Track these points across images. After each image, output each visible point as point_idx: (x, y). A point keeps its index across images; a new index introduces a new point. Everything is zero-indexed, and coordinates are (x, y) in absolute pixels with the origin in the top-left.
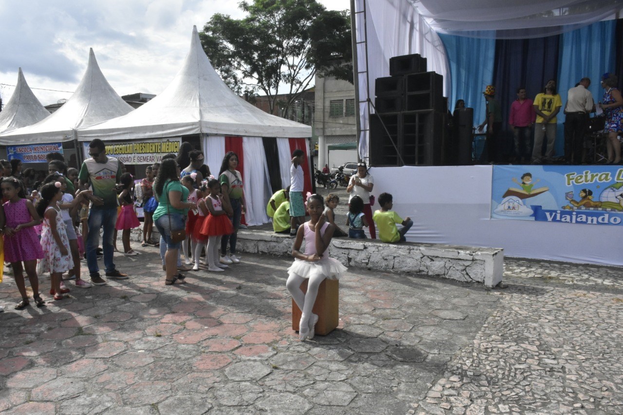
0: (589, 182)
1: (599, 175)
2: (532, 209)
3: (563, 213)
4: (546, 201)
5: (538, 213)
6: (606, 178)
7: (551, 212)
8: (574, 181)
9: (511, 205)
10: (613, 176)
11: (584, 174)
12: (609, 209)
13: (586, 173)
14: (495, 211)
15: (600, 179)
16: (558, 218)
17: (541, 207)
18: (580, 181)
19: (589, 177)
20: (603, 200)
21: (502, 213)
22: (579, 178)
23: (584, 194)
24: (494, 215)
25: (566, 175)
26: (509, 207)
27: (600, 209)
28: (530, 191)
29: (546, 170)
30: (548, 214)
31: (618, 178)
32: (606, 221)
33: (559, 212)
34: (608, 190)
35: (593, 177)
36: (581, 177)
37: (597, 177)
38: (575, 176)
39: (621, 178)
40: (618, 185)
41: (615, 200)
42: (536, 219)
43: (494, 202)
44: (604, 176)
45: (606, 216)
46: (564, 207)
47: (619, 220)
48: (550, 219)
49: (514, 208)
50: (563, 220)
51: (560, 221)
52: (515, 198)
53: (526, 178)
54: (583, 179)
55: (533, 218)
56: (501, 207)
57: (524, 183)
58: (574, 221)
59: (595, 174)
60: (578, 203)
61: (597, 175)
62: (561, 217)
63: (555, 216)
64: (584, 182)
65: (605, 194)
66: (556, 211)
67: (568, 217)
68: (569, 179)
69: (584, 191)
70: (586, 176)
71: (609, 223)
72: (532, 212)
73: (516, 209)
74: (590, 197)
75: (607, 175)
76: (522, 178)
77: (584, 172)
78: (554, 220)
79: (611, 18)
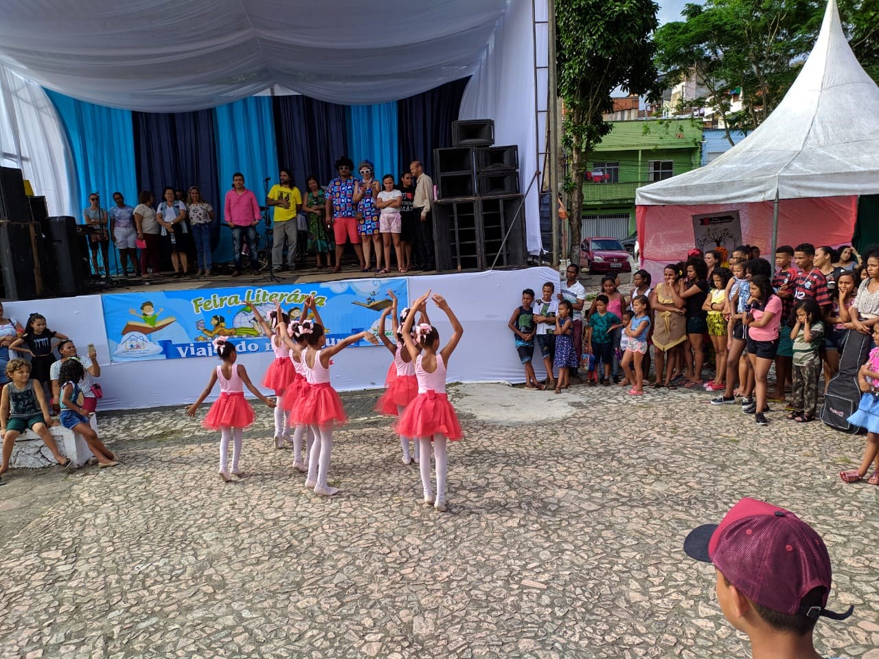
0: (219, 307)
1: (228, 298)
2: (161, 345)
3: (197, 346)
4: (176, 334)
5: (169, 350)
6: (236, 301)
7: (183, 346)
8: (202, 307)
9: (134, 343)
10: (242, 298)
11: (212, 299)
12: (244, 336)
13: (214, 297)
14: (115, 353)
15: (230, 303)
16: (193, 353)
17: (170, 341)
18: (209, 307)
19: (218, 302)
20: (237, 326)
21: (125, 354)
22: (208, 303)
23: (216, 322)
24: (114, 358)
25: (193, 301)
26: (132, 346)
27: (236, 337)
28: (155, 324)
29: (169, 295)
30: (180, 349)
31: (248, 301)
32: (244, 349)
33: (192, 345)
34: (241, 314)
35: (222, 301)
36: (210, 302)
37: (227, 301)
38: (203, 301)
39: (250, 300)
41: (249, 326)
42: (168, 357)
43: (111, 341)
44: (233, 299)
45: (243, 343)
46: (197, 339)
47: (256, 347)
48: (183, 354)
49: (138, 347)
50: (198, 354)
51: (195, 356)
52: (137, 334)
53: (147, 307)
54: (212, 304)
55: (164, 356)
56: (122, 348)
57: (145, 314)
58: (210, 354)
59: (224, 298)
60: (211, 332)
61: (226, 299)
62: (196, 352)
63: (189, 350)
64: (214, 308)
65: (237, 319)
66: (188, 345)
67: (204, 350)
68: (197, 306)
69: (216, 317)
70: (215, 301)
71: (247, 351)
72: (161, 349)
73: (142, 347)
74: (223, 324)
75: (236, 297)
76: (142, 308)
77: (212, 296)
78: (189, 355)
79: (267, 93)
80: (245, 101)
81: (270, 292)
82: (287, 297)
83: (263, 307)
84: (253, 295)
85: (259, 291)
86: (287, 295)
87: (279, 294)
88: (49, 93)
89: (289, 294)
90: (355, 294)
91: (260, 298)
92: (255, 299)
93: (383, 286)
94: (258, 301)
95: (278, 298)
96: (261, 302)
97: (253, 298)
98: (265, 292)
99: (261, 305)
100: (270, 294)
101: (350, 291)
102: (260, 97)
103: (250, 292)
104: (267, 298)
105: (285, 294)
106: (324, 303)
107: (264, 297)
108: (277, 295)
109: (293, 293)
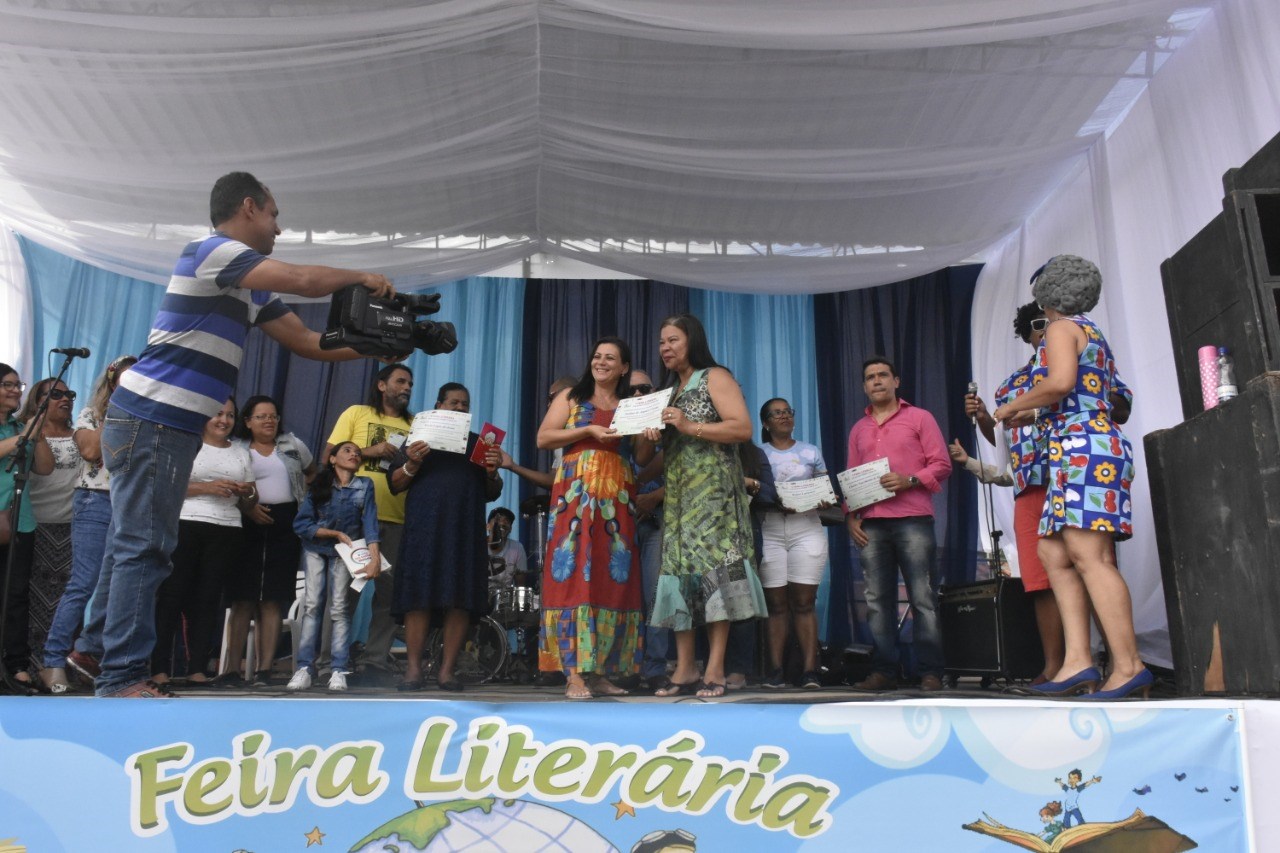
0: (265, 807)
1: (322, 756)
6: (359, 779)
8: (178, 797)
10: (394, 764)
11: (238, 756)
13: (250, 748)
15: (326, 790)
18: (211, 799)
19: (266, 776)
22: (209, 777)
25: (133, 759)
29: (17, 731)
31: (422, 784)
35: (285, 769)
36: (220, 771)
37: (312, 774)
38: (187, 767)
39: (436, 776)
40: (422, 824)
44: (346, 765)
54: (232, 785)
59: (297, 754)
61: (307, 762)
64: (236, 808)
68: (153, 791)
70: (249, 769)
75: (363, 757)
77: (237, 743)
79: (513, 271)
80: (462, 285)
81: (545, 732)
82: (627, 774)
83: (498, 819)
84: (455, 747)
85: (485, 733)
86: (629, 758)
87: (592, 751)
88: (29, 249)
89: (643, 757)
90: (977, 774)
91: (491, 768)
92: (461, 774)
93: (1119, 741)
94: (474, 783)
95: (583, 774)
96: (494, 789)
97: (450, 766)
98: (515, 741)
99: (486, 807)
100: (544, 750)
101: (954, 761)
102: (497, 279)
103: (438, 730)
104: (525, 767)
105: (619, 751)
106: (822, 814)
107: (508, 764)
108: (578, 757)
109: (661, 750)
